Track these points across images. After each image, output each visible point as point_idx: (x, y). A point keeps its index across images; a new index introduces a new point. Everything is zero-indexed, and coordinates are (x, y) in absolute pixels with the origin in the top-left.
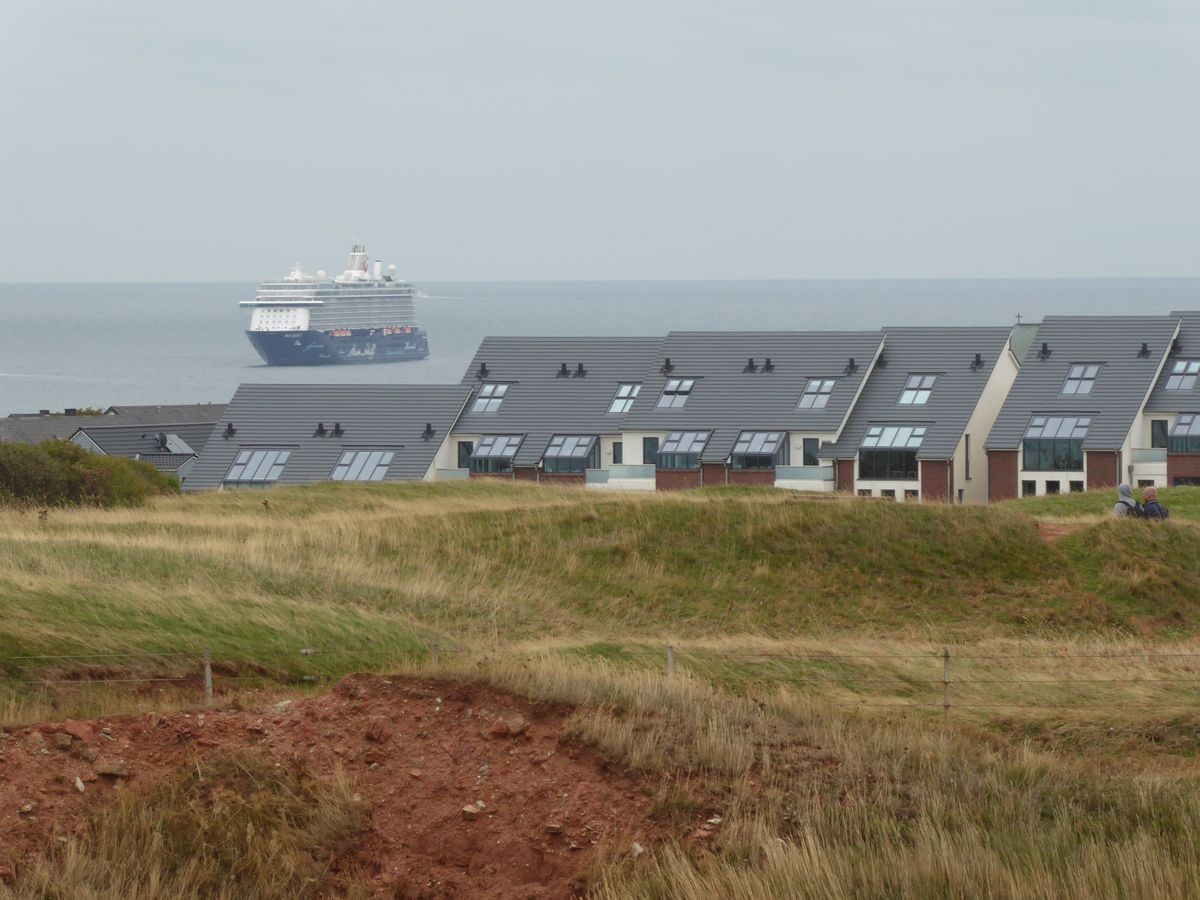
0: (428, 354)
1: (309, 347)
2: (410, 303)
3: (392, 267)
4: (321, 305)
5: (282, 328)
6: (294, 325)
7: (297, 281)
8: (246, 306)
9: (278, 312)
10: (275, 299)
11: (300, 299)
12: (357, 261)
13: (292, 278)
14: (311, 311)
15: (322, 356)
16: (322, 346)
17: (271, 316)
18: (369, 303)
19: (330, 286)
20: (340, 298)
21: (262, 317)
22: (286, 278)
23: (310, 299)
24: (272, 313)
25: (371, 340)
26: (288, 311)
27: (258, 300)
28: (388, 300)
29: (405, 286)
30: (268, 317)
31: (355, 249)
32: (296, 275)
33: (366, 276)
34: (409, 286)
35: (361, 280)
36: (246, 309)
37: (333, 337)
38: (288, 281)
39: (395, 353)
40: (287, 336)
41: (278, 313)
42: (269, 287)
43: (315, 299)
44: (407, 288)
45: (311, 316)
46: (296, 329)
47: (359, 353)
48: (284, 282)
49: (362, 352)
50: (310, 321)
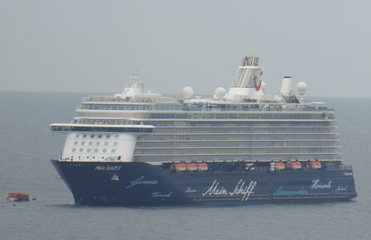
0: (355, 196)
1: (133, 183)
2: (329, 130)
3: (302, 84)
4: (149, 130)
5: (98, 158)
6: (113, 156)
7: (128, 99)
8: (60, 129)
9: (96, 137)
10: (93, 121)
11: (125, 122)
12: (246, 77)
13: (123, 96)
14: (138, 138)
15: (155, 194)
16: (155, 182)
17: (87, 143)
18: (250, 129)
19: (176, 107)
20: (192, 123)
21: (76, 143)
22: (117, 95)
23: (138, 123)
24: (88, 139)
25: (247, 176)
26: (108, 137)
27: (76, 121)
28: (286, 126)
29: (320, 108)
30: (83, 143)
31: (246, 61)
32: (132, 92)
33: (258, 95)
34: (325, 108)
35: (249, 101)
36: (57, 133)
37: (174, 171)
38: (119, 99)
39: (293, 193)
40: (98, 168)
41: (96, 140)
42: (91, 107)
43: (146, 123)
44: (321, 112)
45: (137, 144)
46: (116, 160)
47: (224, 192)
48: (114, 100)
49: (229, 190)
50: (136, 151)
